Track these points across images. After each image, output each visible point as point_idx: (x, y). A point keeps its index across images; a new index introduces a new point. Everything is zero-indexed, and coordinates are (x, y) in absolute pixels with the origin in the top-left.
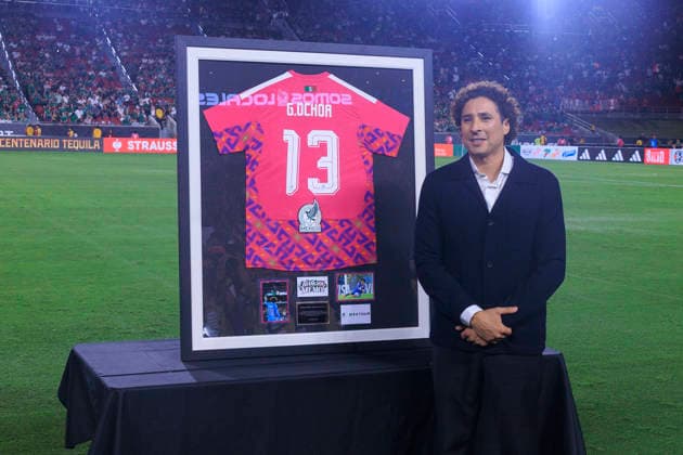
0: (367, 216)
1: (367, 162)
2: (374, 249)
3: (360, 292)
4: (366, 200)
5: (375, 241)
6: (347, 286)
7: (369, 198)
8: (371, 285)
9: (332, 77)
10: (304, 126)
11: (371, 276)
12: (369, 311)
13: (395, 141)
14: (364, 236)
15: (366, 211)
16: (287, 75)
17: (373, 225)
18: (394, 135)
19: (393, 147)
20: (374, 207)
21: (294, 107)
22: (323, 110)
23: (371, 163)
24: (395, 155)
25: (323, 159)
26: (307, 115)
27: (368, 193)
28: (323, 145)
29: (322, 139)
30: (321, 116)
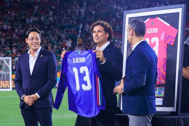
0: (164, 67)
2: (165, 78)
3: (160, 94)
4: (164, 61)
5: (165, 75)
6: (157, 91)
7: (165, 60)
8: (163, 91)
9: (159, 18)
11: (163, 88)
12: (162, 101)
13: (173, 39)
14: (163, 74)
15: (164, 65)
16: (148, 20)
17: (165, 70)
18: (173, 37)
19: (173, 41)
20: (166, 64)
21: (149, 30)
22: (156, 30)
23: (166, 48)
24: (173, 44)
25: (155, 47)
26: (152, 32)
27: (165, 59)
28: (155, 42)
29: (155, 40)
30: (155, 32)
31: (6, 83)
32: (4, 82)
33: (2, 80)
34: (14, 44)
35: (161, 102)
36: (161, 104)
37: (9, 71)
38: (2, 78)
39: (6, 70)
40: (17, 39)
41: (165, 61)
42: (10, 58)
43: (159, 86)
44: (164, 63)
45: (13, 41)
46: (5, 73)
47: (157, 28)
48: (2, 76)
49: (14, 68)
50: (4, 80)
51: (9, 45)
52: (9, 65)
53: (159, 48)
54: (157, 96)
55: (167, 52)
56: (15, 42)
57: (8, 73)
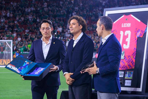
0: (134, 55)
1: (136, 39)
2: (134, 64)
3: (130, 77)
5: (135, 62)
6: (127, 75)
8: (132, 75)
9: (132, 15)
10: (124, 30)
11: (132, 72)
13: (143, 33)
14: (132, 61)
15: (134, 53)
16: (123, 16)
17: (135, 57)
18: (143, 31)
19: (142, 35)
20: (136, 52)
21: (123, 25)
22: (129, 25)
23: (137, 39)
24: (142, 37)
25: (127, 39)
26: (126, 27)
27: (135, 48)
28: (128, 35)
29: (127, 33)
30: (128, 27)
31: (8, 61)
32: (6, 60)
33: (5, 59)
34: (16, 29)
35: (130, 83)
36: (130, 85)
37: (10, 51)
38: (5, 57)
39: (8, 50)
40: (18, 25)
41: (135, 50)
42: (12, 41)
43: (129, 71)
44: (134, 51)
45: (15, 27)
46: (7, 52)
47: (130, 24)
48: (5, 55)
49: (14, 49)
50: (6, 58)
51: (11, 29)
52: (11, 47)
53: (131, 40)
54: (127, 78)
55: (137, 43)
56: (16, 27)
57: (9, 53)
